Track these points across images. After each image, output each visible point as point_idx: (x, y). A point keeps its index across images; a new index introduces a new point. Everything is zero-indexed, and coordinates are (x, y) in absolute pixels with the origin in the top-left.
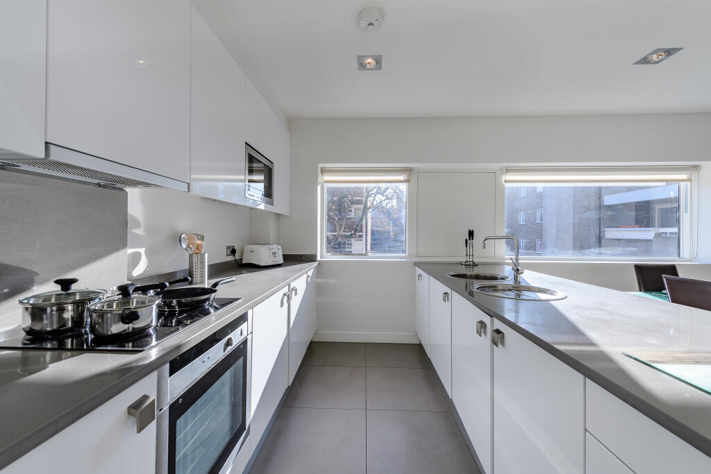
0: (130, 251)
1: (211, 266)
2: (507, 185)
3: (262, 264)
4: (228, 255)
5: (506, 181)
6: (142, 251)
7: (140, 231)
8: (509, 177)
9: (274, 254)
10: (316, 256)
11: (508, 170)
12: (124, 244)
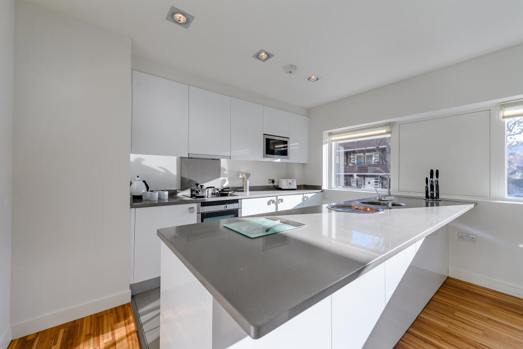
0: (221, 178)
1: (250, 187)
2: (507, 121)
3: (283, 188)
4: (269, 183)
5: (504, 117)
6: (227, 178)
7: (226, 172)
8: (508, 112)
9: (290, 183)
10: (321, 186)
11: (504, 106)
12: (219, 176)
